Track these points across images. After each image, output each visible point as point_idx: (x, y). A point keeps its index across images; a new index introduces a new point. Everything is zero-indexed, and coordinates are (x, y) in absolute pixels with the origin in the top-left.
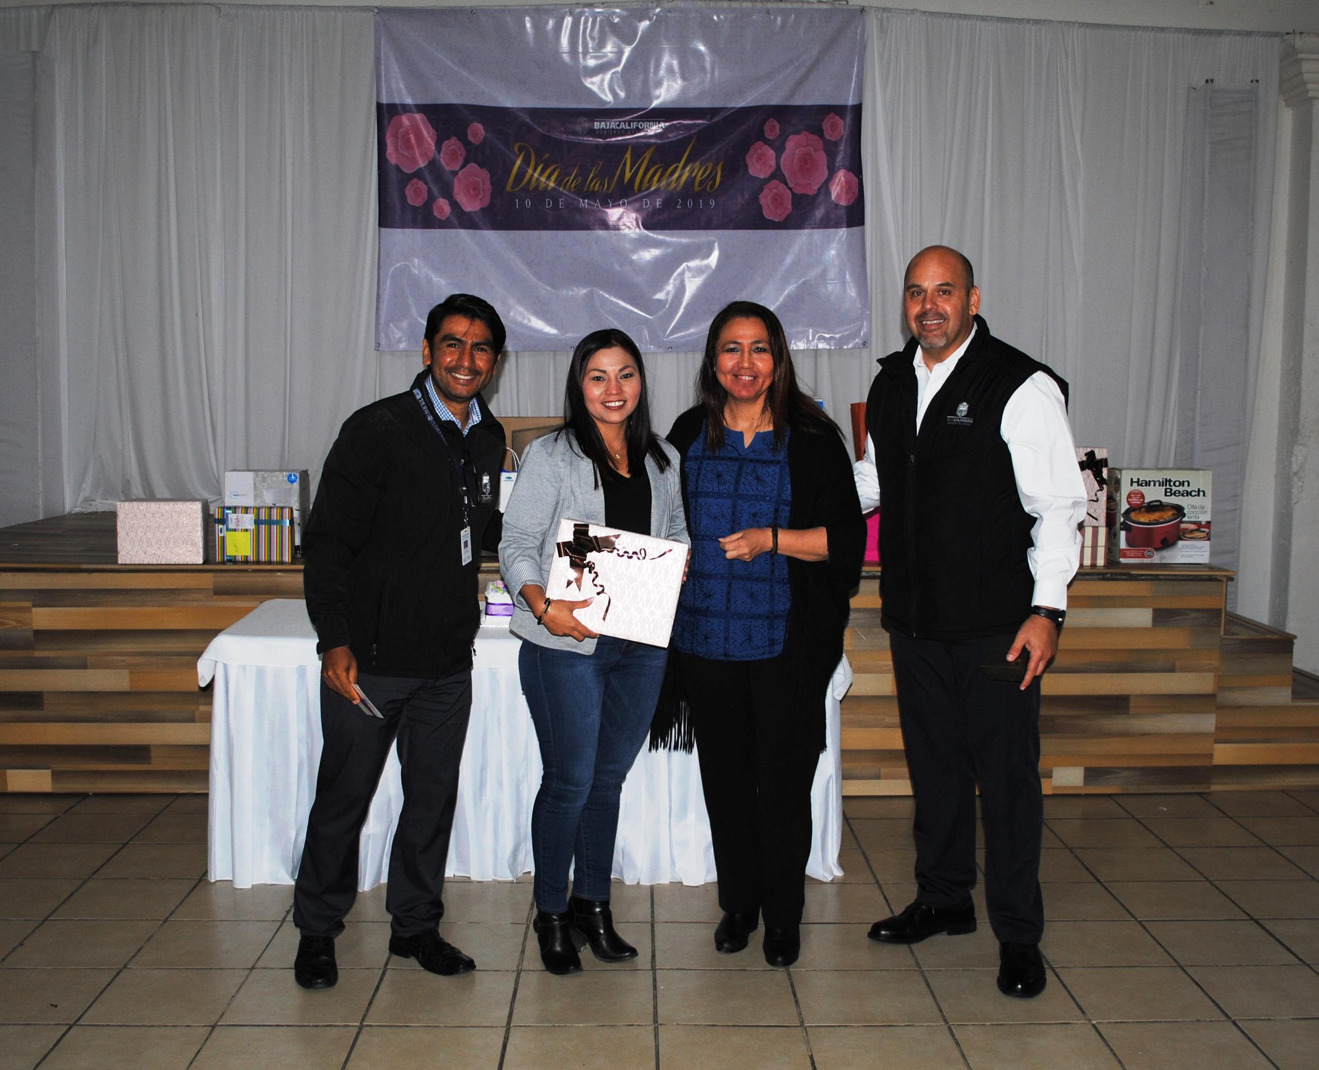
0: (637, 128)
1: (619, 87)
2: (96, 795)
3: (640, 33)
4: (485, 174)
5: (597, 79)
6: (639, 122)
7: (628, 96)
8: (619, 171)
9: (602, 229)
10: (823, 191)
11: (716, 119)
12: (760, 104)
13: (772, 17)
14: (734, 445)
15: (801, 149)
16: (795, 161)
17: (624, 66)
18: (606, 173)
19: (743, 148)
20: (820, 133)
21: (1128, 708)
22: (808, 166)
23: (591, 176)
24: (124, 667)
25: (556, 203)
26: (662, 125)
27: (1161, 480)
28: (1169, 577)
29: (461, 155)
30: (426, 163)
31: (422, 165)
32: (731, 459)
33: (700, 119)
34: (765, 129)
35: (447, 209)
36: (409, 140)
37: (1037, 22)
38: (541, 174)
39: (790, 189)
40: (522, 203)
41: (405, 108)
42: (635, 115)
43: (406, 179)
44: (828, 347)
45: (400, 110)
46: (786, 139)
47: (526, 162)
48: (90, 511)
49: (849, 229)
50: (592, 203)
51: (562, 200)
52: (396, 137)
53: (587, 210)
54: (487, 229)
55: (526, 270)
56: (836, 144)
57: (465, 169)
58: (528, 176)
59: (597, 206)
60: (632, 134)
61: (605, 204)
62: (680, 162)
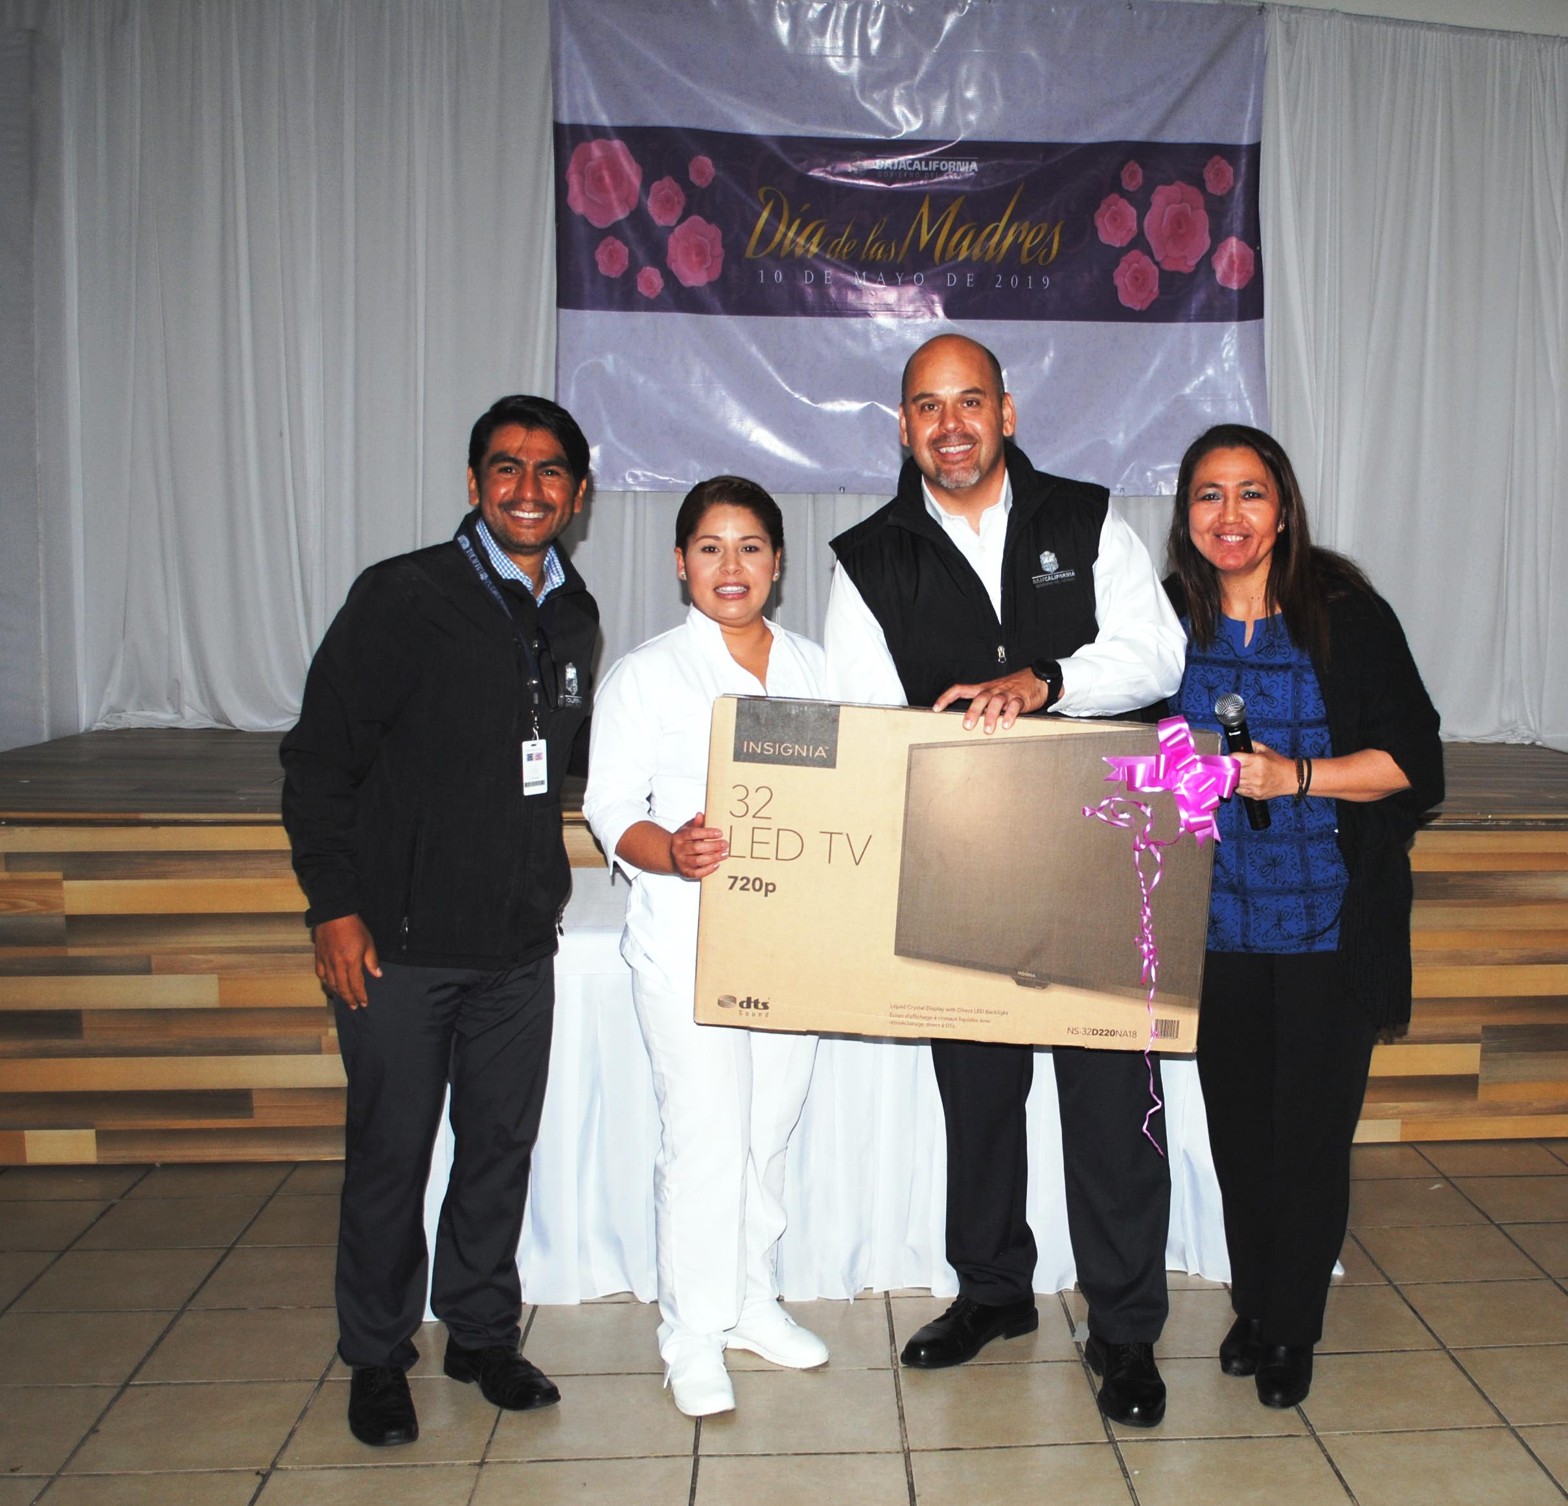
0: (938, 169)
2: (167, 1166)
3: (944, 33)
4: (714, 232)
5: (879, 97)
6: (941, 160)
7: (926, 122)
8: (911, 233)
9: (886, 315)
10: (1203, 268)
11: (1054, 159)
12: (1117, 139)
13: (1135, 13)
14: (1230, 641)
15: (1176, 206)
16: (1164, 224)
17: (923, 81)
18: (893, 234)
19: (1092, 203)
20: (1199, 183)
22: (1181, 231)
23: (871, 238)
24: (211, 971)
25: (820, 276)
26: (974, 165)
29: (678, 202)
30: (627, 213)
31: (620, 217)
32: (1225, 663)
33: (1029, 158)
34: (1123, 175)
35: (658, 282)
36: (601, 179)
37: (1504, 34)
38: (798, 233)
39: (1157, 264)
40: (769, 276)
41: (598, 132)
42: (934, 151)
43: (598, 236)
45: (588, 133)
46: (1153, 191)
47: (776, 214)
48: (119, 727)
49: (1240, 323)
50: (873, 277)
51: (829, 272)
52: (581, 173)
53: (867, 288)
54: (719, 313)
55: (775, 374)
56: (1222, 200)
57: (685, 224)
58: (778, 236)
59: (881, 283)
60: (930, 178)
61: (891, 281)
62: (1000, 221)
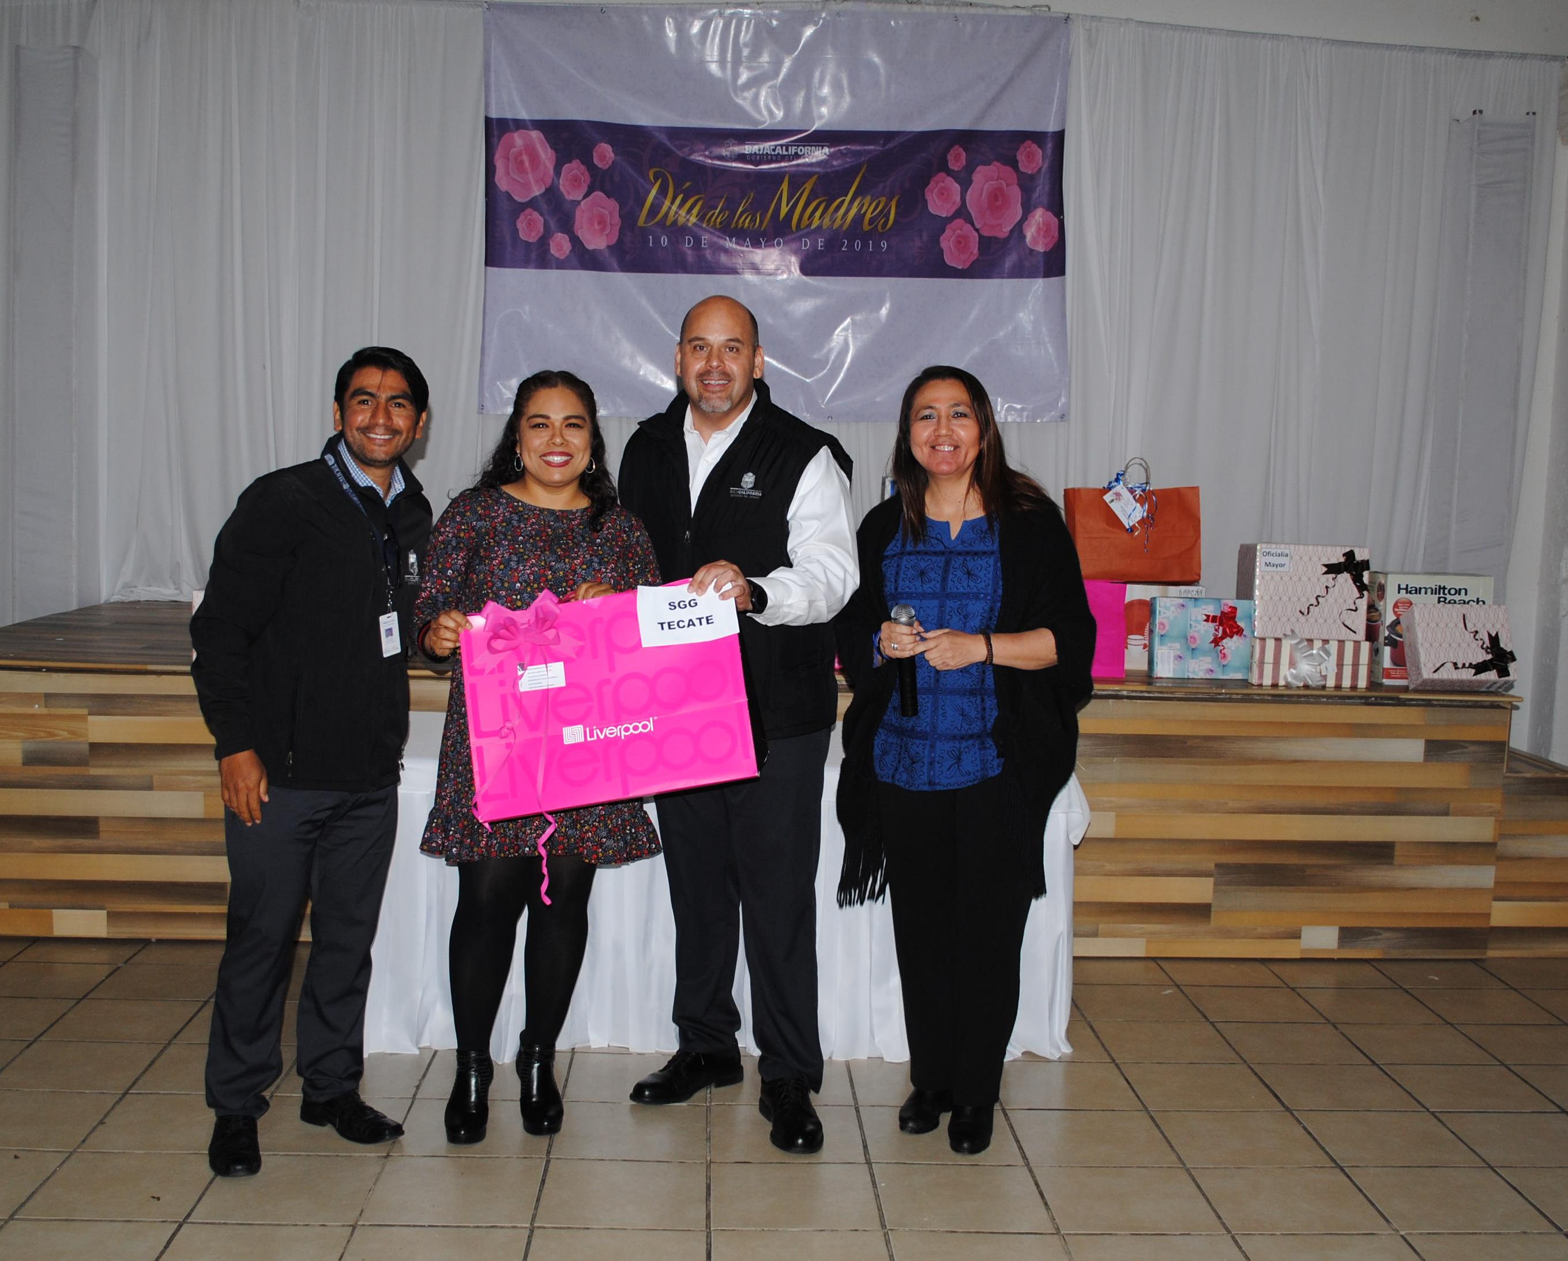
0: (796, 153)
1: (776, 103)
3: (803, 40)
4: (613, 205)
5: (749, 94)
6: (798, 146)
7: (786, 115)
8: (773, 205)
9: (752, 273)
10: (1016, 234)
11: (891, 145)
12: (943, 128)
13: (960, 23)
14: (939, 537)
15: (993, 182)
16: (983, 198)
17: (784, 81)
18: (759, 206)
19: (922, 180)
20: (1013, 163)
21: (1392, 857)
22: (998, 204)
23: (740, 210)
25: (698, 240)
26: (826, 150)
27: (1434, 587)
28: (1445, 703)
29: (584, 181)
30: (543, 190)
31: (537, 193)
32: (935, 553)
33: (871, 144)
34: (949, 156)
35: (567, 246)
36: (522, 163)
37: (1274, 37)
38: (680, 206)
39: (977, 230)
40: (657, 241)
41: (519, 124)
42: (793, 138)
43: (519, 208)
44: (1018, 420)
45: (512, 125)
46: (972, 173)
47: (663, 192)
48: (131, 599)
49: (1045, 279)
50: (741, 242)
51: (705, 238)
52: (507, 158)
53: (735, 250)
54: (614, 271)
55: (660, 321)
56: (1032, 178)
57: (587, 199)
58: (665, 209)
59: (747, 246)
60: (789, 161)
61: (756, 244)
62: (846, 196)
